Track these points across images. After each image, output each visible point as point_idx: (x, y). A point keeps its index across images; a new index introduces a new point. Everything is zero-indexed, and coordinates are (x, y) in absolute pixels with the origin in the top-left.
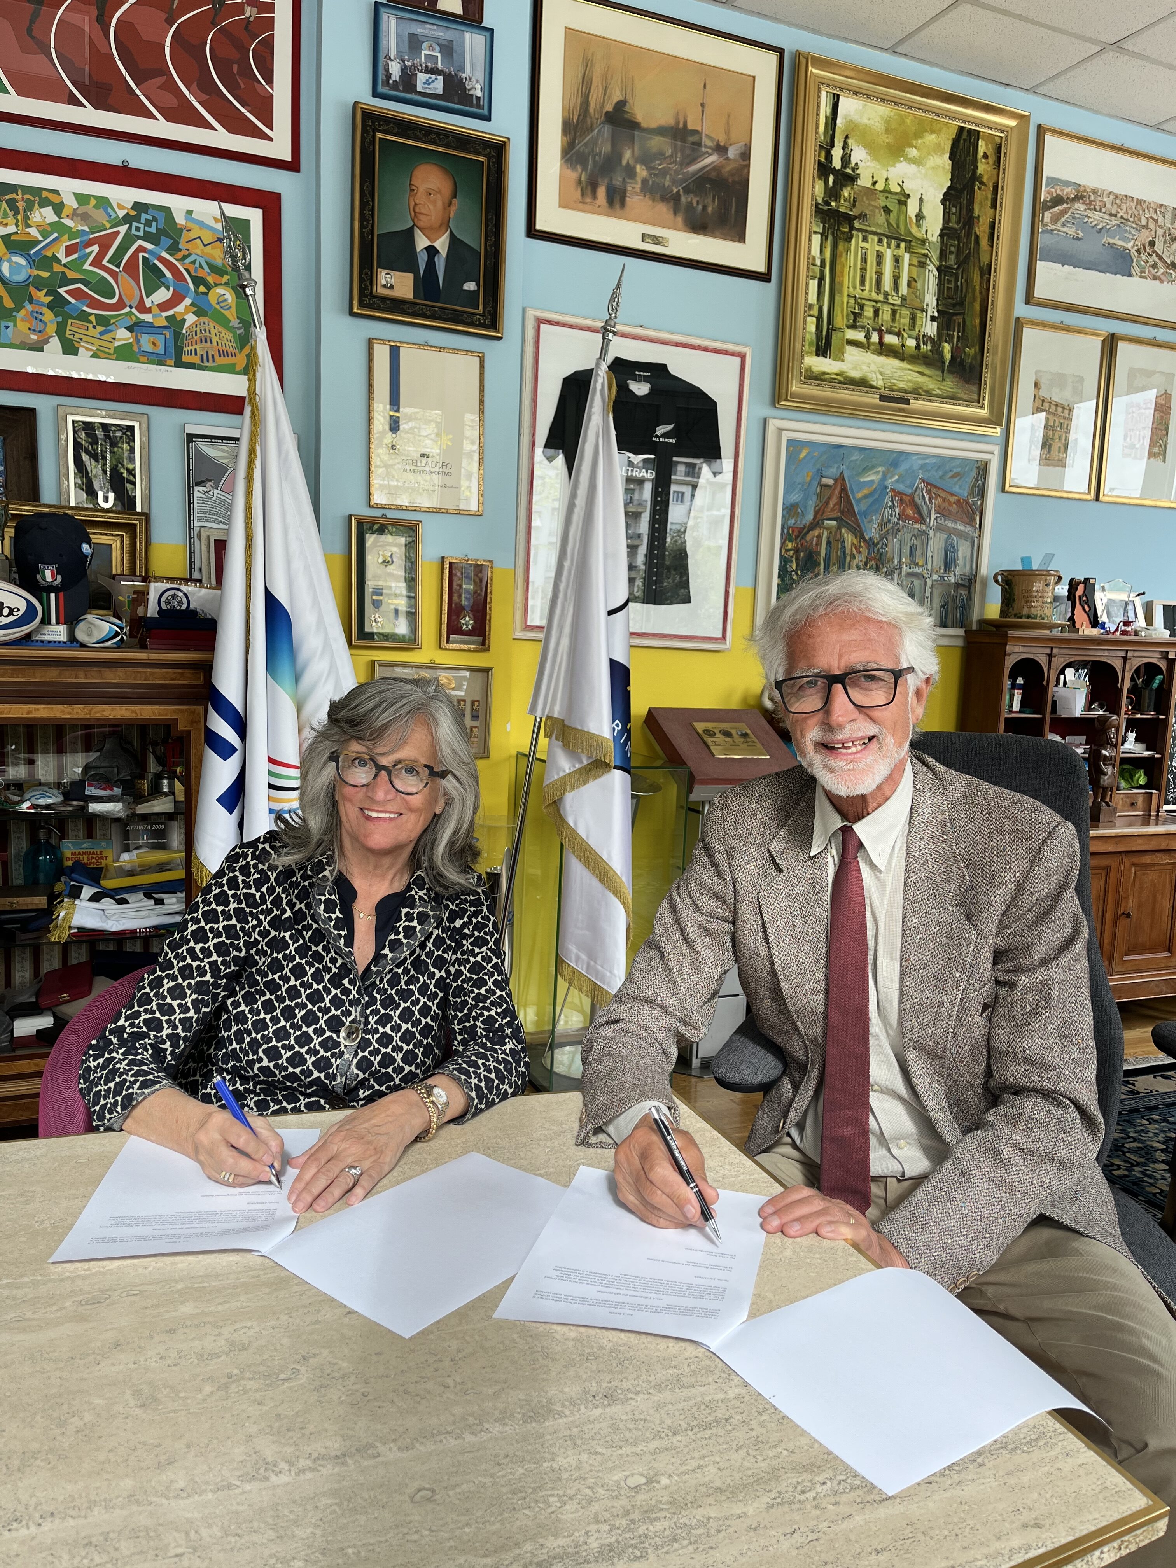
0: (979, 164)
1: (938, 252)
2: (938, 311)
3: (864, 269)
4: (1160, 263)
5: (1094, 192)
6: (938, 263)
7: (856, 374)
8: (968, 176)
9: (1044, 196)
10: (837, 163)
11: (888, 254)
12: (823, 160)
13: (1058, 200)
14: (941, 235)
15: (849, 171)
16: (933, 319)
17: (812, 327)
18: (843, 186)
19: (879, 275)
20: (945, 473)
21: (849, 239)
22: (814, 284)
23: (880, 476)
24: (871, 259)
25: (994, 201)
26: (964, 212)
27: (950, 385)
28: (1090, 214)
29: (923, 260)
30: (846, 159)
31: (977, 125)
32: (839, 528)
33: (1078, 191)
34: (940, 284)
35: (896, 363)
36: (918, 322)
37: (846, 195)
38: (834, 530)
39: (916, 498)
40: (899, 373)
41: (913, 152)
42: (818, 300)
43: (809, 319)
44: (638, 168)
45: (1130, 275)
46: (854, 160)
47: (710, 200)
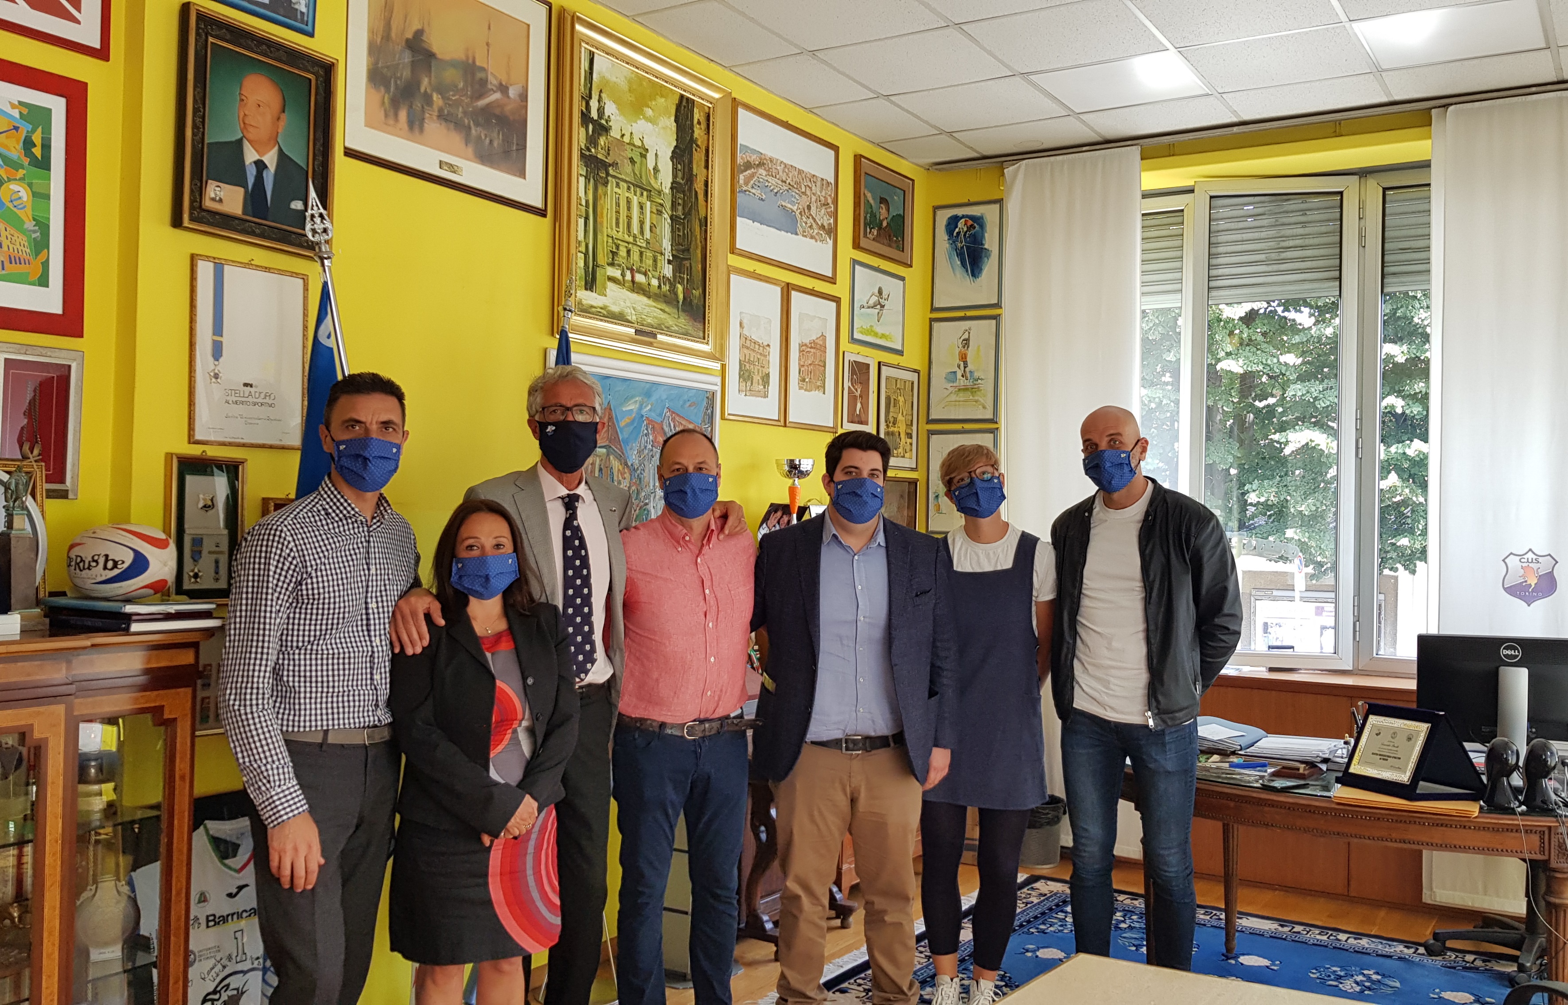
0: (695, 129)
1: (670, 203)
2: (673, 255)
3: (618, 212)
4: (814, 226)
5: (771, 160)
6: (670, 213)
7: (615, 309)
8: (688, 138)
9: (739, 161)
10: (594, 114)
11: (635, 201)
12: (584, 110)
13: (748, 166)
14: (672, 188)
15: (603, 122)
16: (669, 262)
17: (581, 263)
18: (600, 135)
19: (629, 218)
20: (685, 402)
21: (606, 184)
22: (581, 221)
23: (637, 406)
24: (623, 203)
25: (707, 161)
26: (686, 170)
27: (683, 322)
28: (770, 179)
29: (660, 208)
30: (601, 111)
31: (694, 95)
32: (608, 455)
33: (761, 159)
34: (673, 231)
35: (644, 299)
36: (659, 265)
37: (602, 143)
38: (604, 458)
39: (665, 427)
40: (647, 309)
41: (649, 112)
42: (585, 238)
43: (579, 254)
44: (435, 97)
45: (797, 234)
46: (607, 114)
47: (495, 135)
